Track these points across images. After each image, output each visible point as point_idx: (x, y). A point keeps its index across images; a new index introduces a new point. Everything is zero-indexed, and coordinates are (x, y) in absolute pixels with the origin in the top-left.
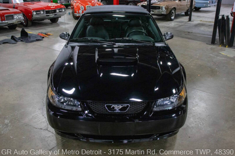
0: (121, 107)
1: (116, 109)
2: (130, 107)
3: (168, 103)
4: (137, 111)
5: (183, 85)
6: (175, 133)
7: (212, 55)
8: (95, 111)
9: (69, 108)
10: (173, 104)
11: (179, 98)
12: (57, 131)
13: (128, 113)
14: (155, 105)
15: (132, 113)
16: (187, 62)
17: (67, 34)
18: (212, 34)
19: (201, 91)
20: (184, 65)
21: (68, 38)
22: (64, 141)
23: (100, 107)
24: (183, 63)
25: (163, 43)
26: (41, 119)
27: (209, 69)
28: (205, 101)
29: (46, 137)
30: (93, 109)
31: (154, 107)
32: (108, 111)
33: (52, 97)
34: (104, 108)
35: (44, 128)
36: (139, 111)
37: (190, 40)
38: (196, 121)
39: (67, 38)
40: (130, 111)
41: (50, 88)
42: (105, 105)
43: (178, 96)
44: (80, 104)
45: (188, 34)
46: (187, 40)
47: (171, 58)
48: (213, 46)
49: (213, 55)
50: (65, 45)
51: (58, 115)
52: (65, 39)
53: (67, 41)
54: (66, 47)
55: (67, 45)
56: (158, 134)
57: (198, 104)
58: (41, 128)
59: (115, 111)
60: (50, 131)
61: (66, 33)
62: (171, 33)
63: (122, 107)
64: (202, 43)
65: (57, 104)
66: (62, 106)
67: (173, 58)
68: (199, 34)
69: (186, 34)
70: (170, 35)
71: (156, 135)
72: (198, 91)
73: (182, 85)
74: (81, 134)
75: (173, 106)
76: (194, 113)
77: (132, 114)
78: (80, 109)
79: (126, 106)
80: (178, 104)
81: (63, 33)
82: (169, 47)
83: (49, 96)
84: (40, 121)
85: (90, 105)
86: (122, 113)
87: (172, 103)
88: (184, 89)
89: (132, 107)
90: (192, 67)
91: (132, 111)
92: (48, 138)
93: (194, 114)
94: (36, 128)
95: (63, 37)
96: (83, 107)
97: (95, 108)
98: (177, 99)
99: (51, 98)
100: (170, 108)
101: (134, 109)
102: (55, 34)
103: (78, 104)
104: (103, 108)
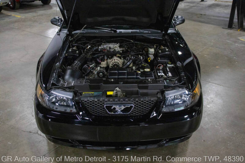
0: (123, 108)
1: (117, 111)
2: (134, 108)
3: (180, 101)
4: (143, 112)
5: (198, 80)
6: (188, 137)
7: (228, 41)
8: (93, 113)
9: (62, 109)
10: (186, 104)
11: (193, 96)
12: (48, 137)
13: (132, 115)
14: (164, 104)
15: (137, 114)
16: (199, 50)
17: (60, 19)
18: (229, 16)
19: (216, 85)
20: (197, 53)
21: (61, 23)
22: (57, 146)
23: (99, 108)
24: (195, 52)
25: (173, 29)
26: (31, 120)
27: (226, 58)
28: (222, 97)
29: (36, 142)
30: (90, 110)
31: (163, 107)
32: (108, 113)
33: (42, 95)
34: (103, 109)
35: (33, 132)
36: (144, 112)
37: (203, 24)
38: (212, 121)
39: (59, 23)
40: (134, 112)
41: (39, 85)
42: (105, 106)
43: (192, 93)
44: (74, 104)
45: (201, 17)
46: (200, 24)
47: (181, 46)
48: (229, 30)
49: (230, 41)
50: (57, 33)
51: (49, 118)
52: (57, 25)
53: (59, 28)
54: (58, 35)
55: (59, 32)
56: (167, 139)
57: (214, 101)
58: (31, 131)
59: (117, 112)
60: (41, 135)
61: (59, 17)
62: (182, 17)
63: (125, 107)
64: (217, 27)
65: (47, 104)
66: (53, 107)
67: (184, 46)
68: (214, 16)
69: (198, 17)
70: (180, 19)
71: (165, 141)
72: (213, 84)
73: (196, 79)
74: (76, 140)
75: (185, 105)
76: (209, 111)
77: (137, 116)
78: (74, 110)
79: (129, 107)
80: (191, 103)
81: (55, 18)
82: (179, 33)
83: (37, 95)
84: (29, 122)
85: (87, 105)
86: (124, 114)
87: (184, 101)
88: (198, 85)
89: (137, 108)
90: (205, 56)
91: (137, 112)
92: (38, 143)
93: (209, 113)
94: (24, 132)
95: (55, 23)
96: (77, 108)
97: (93, 109)
98: (190, 97)
99: (41, 97)
100: (182, 108)
101: (140, 110)
102: (48, 18)
103: (72, 104)
104: (101, 109)
